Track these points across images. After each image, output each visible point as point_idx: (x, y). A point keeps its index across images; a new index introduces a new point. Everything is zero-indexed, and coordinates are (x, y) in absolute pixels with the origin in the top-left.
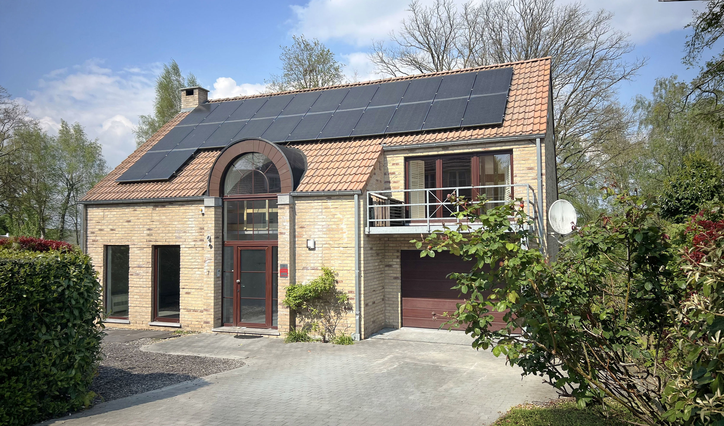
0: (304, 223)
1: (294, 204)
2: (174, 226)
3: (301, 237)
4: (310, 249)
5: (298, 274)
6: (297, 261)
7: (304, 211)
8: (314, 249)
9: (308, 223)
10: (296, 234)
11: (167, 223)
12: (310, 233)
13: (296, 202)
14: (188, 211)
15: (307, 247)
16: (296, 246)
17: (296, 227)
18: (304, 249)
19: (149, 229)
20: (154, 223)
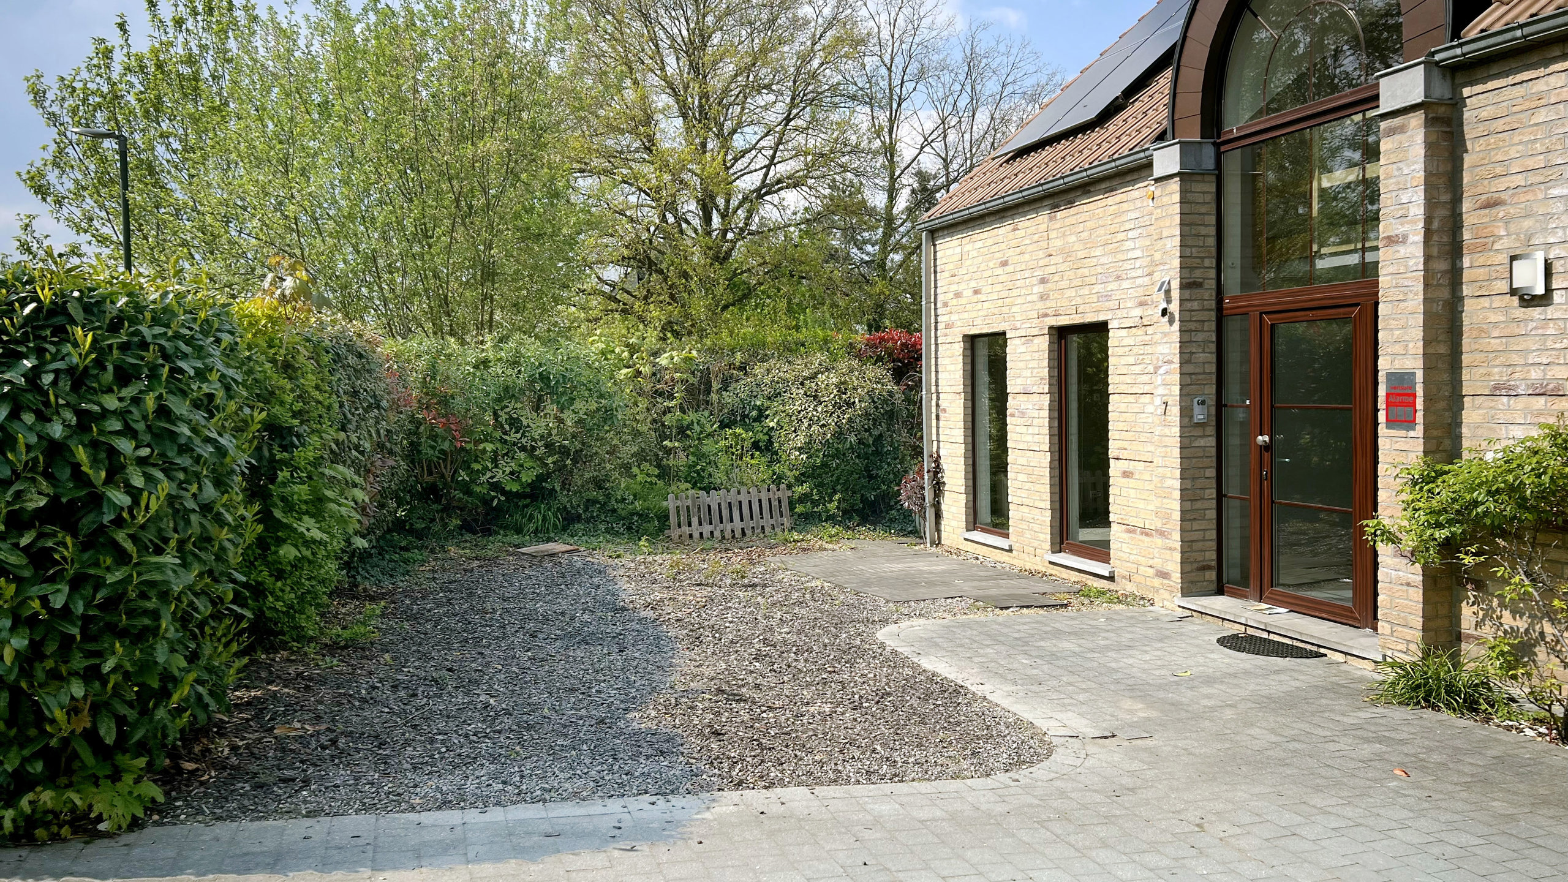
0: (1502, 184)
1: (1457, 104)
2: (1094, 261)
3: (1485, 248)
4: (1529, 301)
5: (1471, 416)
6: (1466, 359)
7: (1499, 125)
8: (1545, 299)
9: (1519, 180)
10: (1466, 235)
11: (1080, 255)
12: (1527, 223)
13: (1466, 91)
14: (1125, 206)
15: (1513, 292)
16: (1466, 290)
17: (1466, 206)
18: (1497, 302)
19: (1043, 281)
20: (1053, 260)
